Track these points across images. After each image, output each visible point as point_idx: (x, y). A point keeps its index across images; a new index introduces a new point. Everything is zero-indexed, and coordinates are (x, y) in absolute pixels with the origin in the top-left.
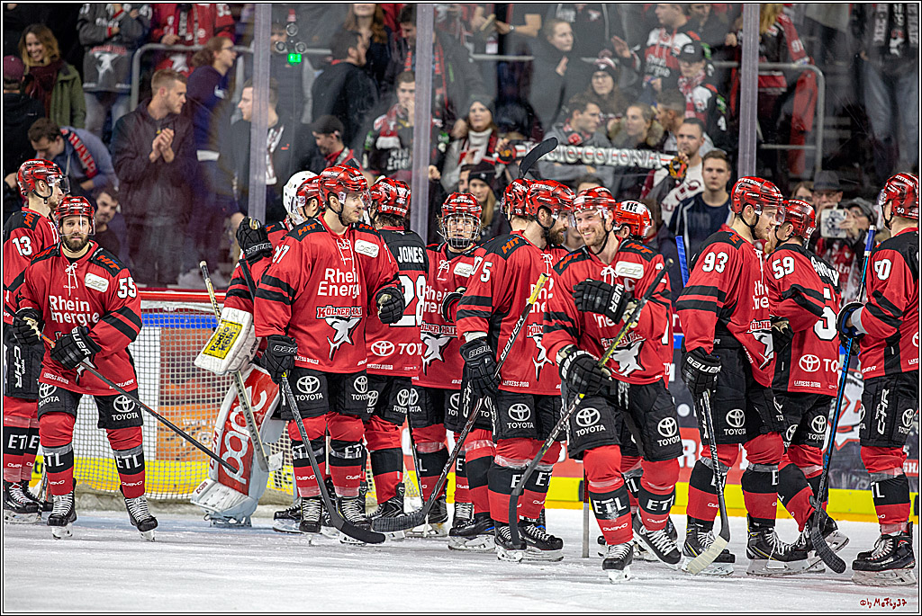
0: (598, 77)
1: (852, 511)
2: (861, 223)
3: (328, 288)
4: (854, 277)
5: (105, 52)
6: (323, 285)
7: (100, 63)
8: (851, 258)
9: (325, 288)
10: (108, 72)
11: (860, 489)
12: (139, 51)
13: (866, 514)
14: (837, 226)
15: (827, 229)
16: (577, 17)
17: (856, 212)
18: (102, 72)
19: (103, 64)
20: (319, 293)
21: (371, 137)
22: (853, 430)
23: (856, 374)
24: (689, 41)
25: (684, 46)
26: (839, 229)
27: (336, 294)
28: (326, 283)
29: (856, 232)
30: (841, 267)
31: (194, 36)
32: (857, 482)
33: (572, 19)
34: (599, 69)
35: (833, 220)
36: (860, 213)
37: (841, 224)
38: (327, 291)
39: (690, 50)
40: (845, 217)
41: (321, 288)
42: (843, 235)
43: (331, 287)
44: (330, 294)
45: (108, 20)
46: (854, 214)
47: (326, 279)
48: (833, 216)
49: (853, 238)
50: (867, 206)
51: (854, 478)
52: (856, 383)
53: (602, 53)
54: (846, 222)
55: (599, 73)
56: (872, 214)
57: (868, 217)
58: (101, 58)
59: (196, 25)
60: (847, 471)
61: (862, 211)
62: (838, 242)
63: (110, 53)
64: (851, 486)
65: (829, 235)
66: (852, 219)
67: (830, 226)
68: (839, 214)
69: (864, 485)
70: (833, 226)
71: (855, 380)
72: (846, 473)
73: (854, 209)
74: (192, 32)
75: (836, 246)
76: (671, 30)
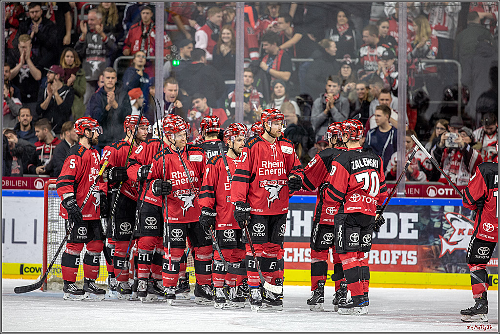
0: (345, 67)
1: (458, 284)
2: (466, 140)
3: (264, 171)
4: (462, 168)
5: (95, 61)
6: (261, 170)
7: (92, 66)
8: (461, 158)
9: (262, 171)
10: (97, 70)
11: (462, 273)
12: (117, 60)
13: (465, 286)
14: (453, 141)
15: (448, 143)
16: (340, 39)
17: (464, 135)
18: (94, 70)
19: (94, 67)
20: (260, 174)
21: (227, 102)
22: (457, 244)
23: (458, 216)
24: (385, 49)
25: (384, 52)
26: (454, 143)
27: (268, 174)
28: (263, 169)
29: (463, 144)
30: (456, 162)
31: (147, 51)
32: (460, 269)
33: (337, 40)
34: (346, 64)
35: (451, 138)
36: (466, 135)
37: (456, 140)
38: (264, 173)
39: (386, 54)
40: (457, 137)
41: (260, 172)
42: (456, 146)
43: (266, 171)
44: (266, 174)
45: (94, 45)
46: (462, 135)
47: (263, 166)
48: (451, 136)
49: (461, 147)
50: (469, 131)
51: (458, 268)
52: (458, 220)
53: (345, 56)
54: (458, 139)
55: (346, 66)
56: (471, 135)
57: (470, 137)
58: (93, 64)
59: (149, 46)
60: (455, 264)
61: (467, 134)
62: (454, 149)
63: (97, 61)
64: (457, 272)
65: (449, 146)
66: (461, 138)
67: (450, 141)
68: (454, 135)
69: (463, 271)
70: (451, 141)
71: (458, 218)
72: (454, 266)
73: (463, 133)
74: (147, 49)
75: (453, 152)
76: (373, 46)
